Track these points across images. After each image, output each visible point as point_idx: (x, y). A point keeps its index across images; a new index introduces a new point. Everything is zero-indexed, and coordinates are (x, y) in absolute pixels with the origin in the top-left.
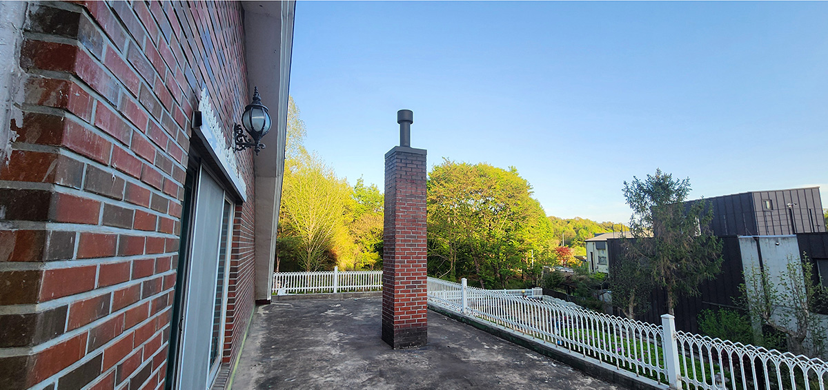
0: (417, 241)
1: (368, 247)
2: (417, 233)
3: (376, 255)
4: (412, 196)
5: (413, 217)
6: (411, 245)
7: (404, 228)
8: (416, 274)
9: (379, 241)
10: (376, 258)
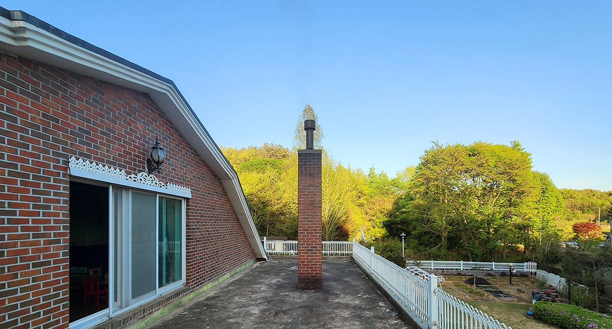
0: (314, 218)
1: (378, 224)
2: (314, 212)
3: (384, 231)
4: (310, 185)
5: (312, 201)
6: (310, 221)
7: (304, 209)
8: (314, 242)
9: (386, 219)
10: (384, 233)
